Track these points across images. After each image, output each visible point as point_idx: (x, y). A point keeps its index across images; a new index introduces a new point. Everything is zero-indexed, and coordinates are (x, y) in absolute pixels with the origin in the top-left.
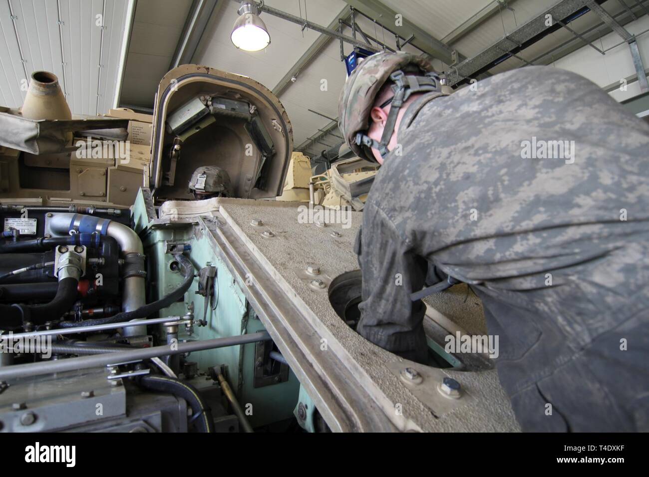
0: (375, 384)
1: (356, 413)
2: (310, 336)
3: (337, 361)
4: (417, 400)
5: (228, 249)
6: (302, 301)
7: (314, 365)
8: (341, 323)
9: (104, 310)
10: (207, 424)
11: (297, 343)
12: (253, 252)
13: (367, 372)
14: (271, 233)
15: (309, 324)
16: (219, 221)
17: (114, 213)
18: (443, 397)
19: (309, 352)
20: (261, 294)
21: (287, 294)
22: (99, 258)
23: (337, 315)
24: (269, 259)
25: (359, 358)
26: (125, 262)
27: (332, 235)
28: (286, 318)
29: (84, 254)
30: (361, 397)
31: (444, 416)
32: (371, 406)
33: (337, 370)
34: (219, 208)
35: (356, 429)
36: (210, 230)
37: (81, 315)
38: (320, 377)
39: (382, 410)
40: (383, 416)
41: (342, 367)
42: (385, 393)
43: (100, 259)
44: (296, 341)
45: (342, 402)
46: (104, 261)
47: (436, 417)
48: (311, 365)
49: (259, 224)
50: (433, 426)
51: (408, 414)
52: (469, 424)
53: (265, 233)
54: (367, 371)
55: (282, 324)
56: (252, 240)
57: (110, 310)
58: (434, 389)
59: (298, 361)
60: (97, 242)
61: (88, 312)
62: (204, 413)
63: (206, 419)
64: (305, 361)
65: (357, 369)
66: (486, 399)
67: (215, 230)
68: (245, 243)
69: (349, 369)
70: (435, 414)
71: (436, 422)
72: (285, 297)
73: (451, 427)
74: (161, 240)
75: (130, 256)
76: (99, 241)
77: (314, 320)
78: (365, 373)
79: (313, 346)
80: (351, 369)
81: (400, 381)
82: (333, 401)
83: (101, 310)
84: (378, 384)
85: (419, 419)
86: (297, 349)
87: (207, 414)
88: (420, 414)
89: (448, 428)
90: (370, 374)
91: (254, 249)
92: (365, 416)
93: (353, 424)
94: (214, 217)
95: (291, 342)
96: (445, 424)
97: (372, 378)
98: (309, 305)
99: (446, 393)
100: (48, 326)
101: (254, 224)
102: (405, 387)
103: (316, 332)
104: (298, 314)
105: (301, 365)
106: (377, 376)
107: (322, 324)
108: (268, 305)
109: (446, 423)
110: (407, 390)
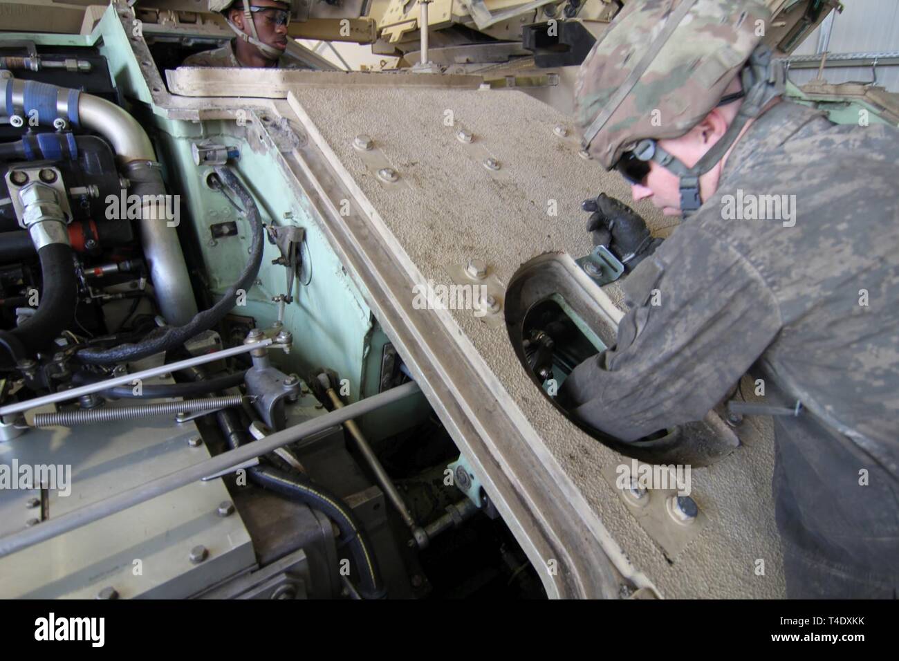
0: (594, 514)
1: (570, 555)
2: (490, 412)
3: (534, 459)
4: (646, 536)
5: (324, 205)
6: (473, 348)
7: (501, 464)
8: (535, 391)
9: (118, 266)
10: (365, 549)
11: (473, 423)
12: (370, 218)
13: (582, 493)
14: (394, 174)
15: (485, 385)
16: (294, 131)
17: (79, 68)
18: (675, 523)
19: (495, 447)
20: (401, 319)
21: (443, 321)
22: (87, 187)
23: (527, 376)
24: (403, 243)
25: (570, 466)
26: (131, 182)
27: (486, 166)
28: (451, 377)
29: (59, 182)
30: (572, 523)
31: (678, 560)
32: (586, 539)
33: (536, 479)
34: (285, 93)
35: (569, 573)
36: (283, 154)
37: (85, 280)
38: (512, 487)
39: (599, 545)
40: (602, 555)
41: (542, 470)
42: (609, 531)
43: (90, 187)
44: (471, 421)
45: (547, 531)
46: (97, 191)
47: (670, 562)
48: (498, 466)
49: (368, 147)
50: (668, 579)
51: (639, 564)
52: (706, 568)
53: (384, 173)
54: (582, 490)
55: (446, 386)
56: (366, 193)
57: (128, 265)
58: (663, 510)
59: (480, 459)
60: (73, 151)
61: (93, 271)
62: (358, 536)
63: (362, 543)
64: (488, 458)
65: (566, 483)
66: (722, 517)
67: (291, 153)
68: (353, 194)
69: (553, 476)
70: (668, 557)
71: (671, 571)
72: (442, 329)
73: (688, 576)
74: (183, 136)
75: (135, 167)
76: (75, 149)
77: (493, 383)
78: (579, 494)
79: (498, 433)
80: (555, 476)
81: (624, 504)
82: (536, 528)
83: (114, 267)
84: (599, 515)
85: (652, 570)
86: (474, 434)
87: (361, 537)
88: (652, 561)
89: (685, 579)
90: (587, 496)
91: (372, 214)
92: (581, 558)
93: (566, 566)
94: (284, 118)
95: (464, 422)
96: (680, 573)
97: (590, 503)
98: (485, 358)
99: (679, 518)
100: (60, 362)
101: (358, 145)
102: (630, 513)
103: (496, 401)
104: (465, 364)
105: (485, 467)
106: (595, 499)
107: (509, 398)
108: (417, 343)
109: (682, 572)
110: (633, 519)
